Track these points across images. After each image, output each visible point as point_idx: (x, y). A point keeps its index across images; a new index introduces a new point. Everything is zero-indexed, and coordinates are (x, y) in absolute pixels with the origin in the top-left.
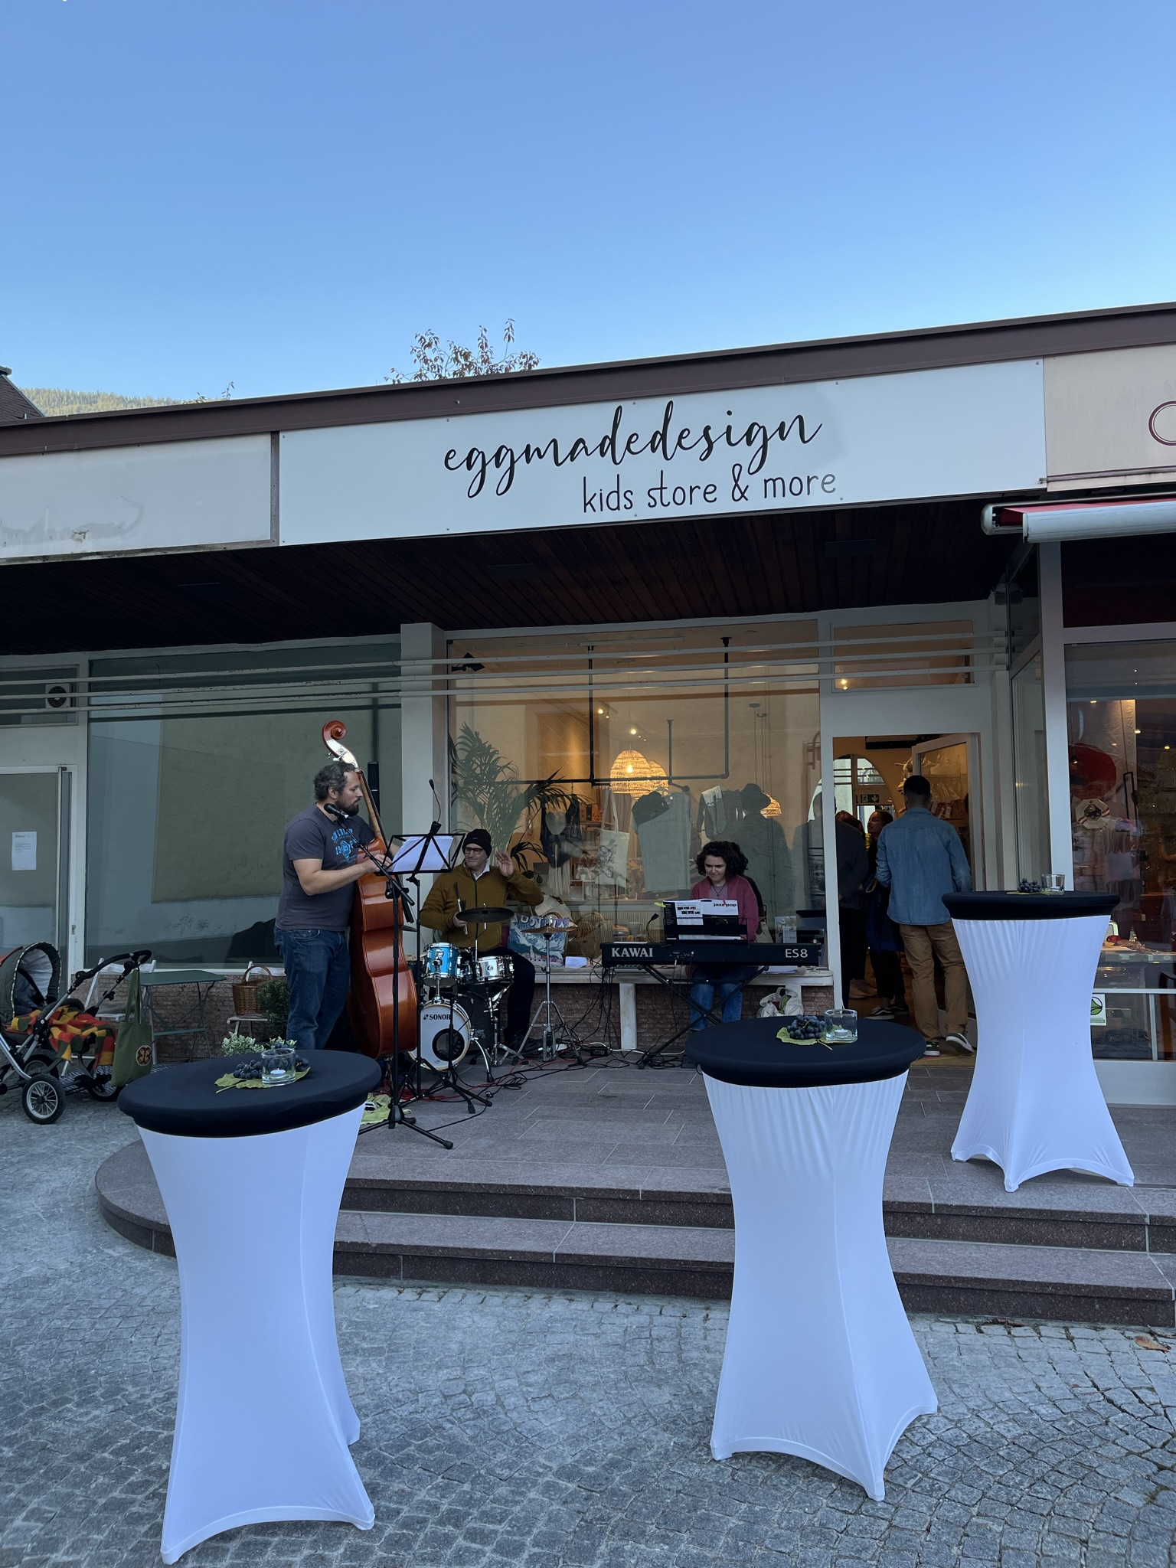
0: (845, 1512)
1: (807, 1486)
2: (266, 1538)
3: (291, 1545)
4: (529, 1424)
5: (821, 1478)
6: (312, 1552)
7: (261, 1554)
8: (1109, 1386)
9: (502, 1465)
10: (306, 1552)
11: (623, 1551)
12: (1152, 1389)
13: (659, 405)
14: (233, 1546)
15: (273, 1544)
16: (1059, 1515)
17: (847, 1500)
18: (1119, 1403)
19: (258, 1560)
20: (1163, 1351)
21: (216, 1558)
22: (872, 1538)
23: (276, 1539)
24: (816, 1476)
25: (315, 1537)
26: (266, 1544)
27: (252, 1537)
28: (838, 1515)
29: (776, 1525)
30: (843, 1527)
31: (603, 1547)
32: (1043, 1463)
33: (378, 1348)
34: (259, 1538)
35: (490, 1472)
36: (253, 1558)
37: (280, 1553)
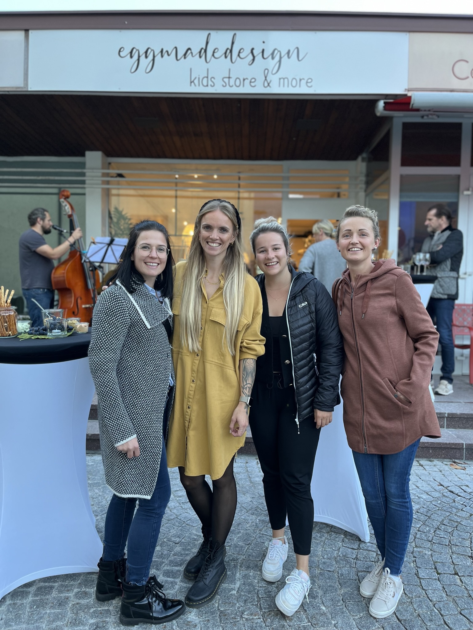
0: (352, 548)
1: (330, 537)
2: (51, 584)
3: (66, 587)
4: (184, 515)
5: (335, 532)
6: (79, 590)
7: (49, 593)
8: (448, 485)
9: (175, 536)
10: (76, 590)
11: (250, 576)
12: (467, 486)
13: (230, 34)
14: (32, 589)
15: (56, 587)
16: (454, 545)
17: (352, 543)
18: (456, 492)
19: (48, 597)
20: (464, 470)
21: (23, 597)
22: (370, 561)
23: (56, 584)
24: (332, 531)
25: (79, 581)
26: (52, 588)
27: (42, 584)
28: (350, 550)
29: (322, 557)
30: (355, 556)
31: (238, 575)
32: (436, 521)
33: (97, 483)
34: (46, 584)
35: (169, 540)
36: (45, 596)
37: (60, 592)
